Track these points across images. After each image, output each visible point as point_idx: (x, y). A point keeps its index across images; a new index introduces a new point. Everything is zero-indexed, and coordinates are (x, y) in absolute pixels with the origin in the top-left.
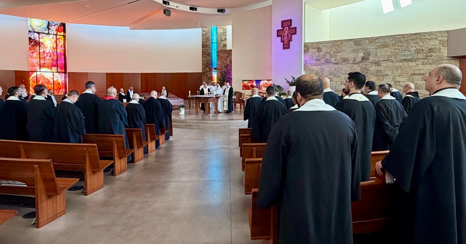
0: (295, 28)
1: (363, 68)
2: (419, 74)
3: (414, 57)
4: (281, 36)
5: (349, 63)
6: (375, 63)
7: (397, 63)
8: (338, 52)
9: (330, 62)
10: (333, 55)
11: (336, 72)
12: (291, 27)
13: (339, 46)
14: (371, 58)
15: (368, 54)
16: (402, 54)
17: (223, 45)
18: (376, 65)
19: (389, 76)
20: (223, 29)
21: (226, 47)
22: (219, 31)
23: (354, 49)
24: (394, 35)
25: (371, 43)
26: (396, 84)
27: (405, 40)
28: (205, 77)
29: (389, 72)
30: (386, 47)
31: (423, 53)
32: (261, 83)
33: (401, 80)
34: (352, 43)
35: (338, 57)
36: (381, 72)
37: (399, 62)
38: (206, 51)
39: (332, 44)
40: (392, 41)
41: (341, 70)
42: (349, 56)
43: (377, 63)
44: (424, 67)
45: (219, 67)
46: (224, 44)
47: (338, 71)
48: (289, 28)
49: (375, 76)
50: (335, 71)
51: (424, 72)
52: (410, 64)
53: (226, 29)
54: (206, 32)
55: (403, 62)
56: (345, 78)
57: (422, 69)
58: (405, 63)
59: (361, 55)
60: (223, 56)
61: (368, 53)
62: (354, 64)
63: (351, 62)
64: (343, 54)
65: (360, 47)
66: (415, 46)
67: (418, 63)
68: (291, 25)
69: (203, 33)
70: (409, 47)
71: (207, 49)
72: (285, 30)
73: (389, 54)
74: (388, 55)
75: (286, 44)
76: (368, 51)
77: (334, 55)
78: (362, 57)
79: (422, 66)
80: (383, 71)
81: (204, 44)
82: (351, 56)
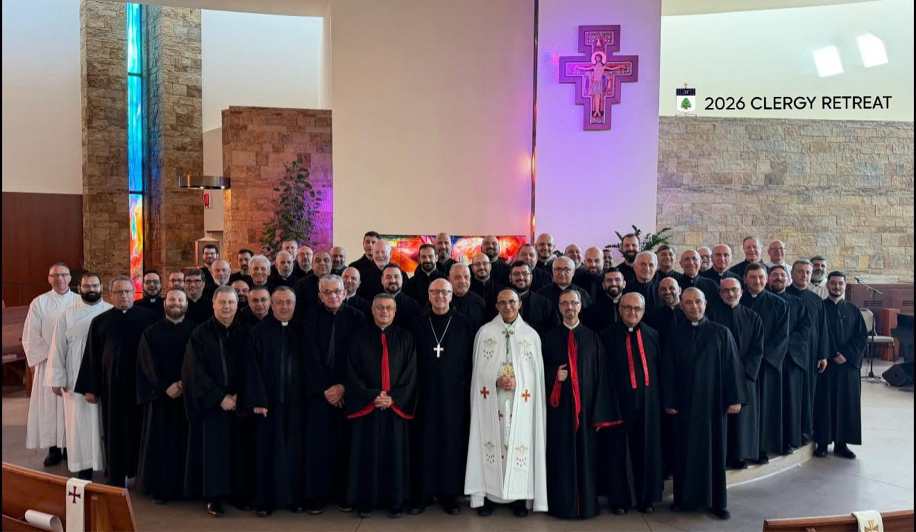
0: (634, 60)
1: (769, 206)
2: (892, 229)
3: (885, 185)
4: (574, 80)
5: (731, 189)
6: (798, 193)
7: (849, 197)
8: (702, 155)
9: (679, 182)
10: (688, 164)
11: (695, 215)
12: (614, 54)
13: (705, 137)
14: (789, 180)
15: (782, 167)
16: (858, 173)
17: (185, 87)
18: (802, 199)
19: (830, 233)
20: (188, 24)
21: (201, 97)
22: (169, 27)
23: (746, 150)
24: (843, 122)
25: (789, 135)
26: (844, 253)
27: (867, 136)
28: (106, 216)
29: (829, 222)
30: (825, 151)
31: (903, 176)
32: (459, 247)
33: (857, 245)
34: (741, 130)
35: (701, 170)
36: (811, 221)
37: (853, 195)
38: (109, 103)
39: (687, 127)
40: (838, 135)
41: (710, 210)
42: (732, 170)
43: (803, 194)
44: (902, 210)
45: (244, 175)
46: (190, 84)
47: (700, 214)
48: (609, 58)
49: (796, 230)
50: (693, 212)
51: (903, 225)
52: (876, 201)
53: (199, 26)
54: (106, 23)
55: (861, 195)
56: (720, 234)
57: (900, 217)
58: (865, 198)
59: (764, 168)
60: (262, 133)
61: (782, 163)
62: (747, 193)
63: (739, 187)
64: (716, 163)
65: (761, 145)
66: (887, 156)
67: (892, 200)
68: (617, 46)
69: (92, 25)
70: (875, 156)
71: (115, 94)
72: (594, 62)
73: (831, 170)
74: (829, 174)
75: (597, 111)
76: (783, 160)
77: (691, 162)
78: (766, 176)
79: (900, 208)
80: (817, 217)
81: (96, 72)
82: (737, 168)
